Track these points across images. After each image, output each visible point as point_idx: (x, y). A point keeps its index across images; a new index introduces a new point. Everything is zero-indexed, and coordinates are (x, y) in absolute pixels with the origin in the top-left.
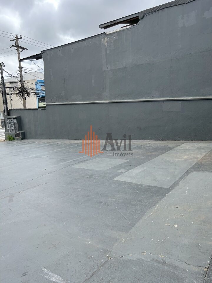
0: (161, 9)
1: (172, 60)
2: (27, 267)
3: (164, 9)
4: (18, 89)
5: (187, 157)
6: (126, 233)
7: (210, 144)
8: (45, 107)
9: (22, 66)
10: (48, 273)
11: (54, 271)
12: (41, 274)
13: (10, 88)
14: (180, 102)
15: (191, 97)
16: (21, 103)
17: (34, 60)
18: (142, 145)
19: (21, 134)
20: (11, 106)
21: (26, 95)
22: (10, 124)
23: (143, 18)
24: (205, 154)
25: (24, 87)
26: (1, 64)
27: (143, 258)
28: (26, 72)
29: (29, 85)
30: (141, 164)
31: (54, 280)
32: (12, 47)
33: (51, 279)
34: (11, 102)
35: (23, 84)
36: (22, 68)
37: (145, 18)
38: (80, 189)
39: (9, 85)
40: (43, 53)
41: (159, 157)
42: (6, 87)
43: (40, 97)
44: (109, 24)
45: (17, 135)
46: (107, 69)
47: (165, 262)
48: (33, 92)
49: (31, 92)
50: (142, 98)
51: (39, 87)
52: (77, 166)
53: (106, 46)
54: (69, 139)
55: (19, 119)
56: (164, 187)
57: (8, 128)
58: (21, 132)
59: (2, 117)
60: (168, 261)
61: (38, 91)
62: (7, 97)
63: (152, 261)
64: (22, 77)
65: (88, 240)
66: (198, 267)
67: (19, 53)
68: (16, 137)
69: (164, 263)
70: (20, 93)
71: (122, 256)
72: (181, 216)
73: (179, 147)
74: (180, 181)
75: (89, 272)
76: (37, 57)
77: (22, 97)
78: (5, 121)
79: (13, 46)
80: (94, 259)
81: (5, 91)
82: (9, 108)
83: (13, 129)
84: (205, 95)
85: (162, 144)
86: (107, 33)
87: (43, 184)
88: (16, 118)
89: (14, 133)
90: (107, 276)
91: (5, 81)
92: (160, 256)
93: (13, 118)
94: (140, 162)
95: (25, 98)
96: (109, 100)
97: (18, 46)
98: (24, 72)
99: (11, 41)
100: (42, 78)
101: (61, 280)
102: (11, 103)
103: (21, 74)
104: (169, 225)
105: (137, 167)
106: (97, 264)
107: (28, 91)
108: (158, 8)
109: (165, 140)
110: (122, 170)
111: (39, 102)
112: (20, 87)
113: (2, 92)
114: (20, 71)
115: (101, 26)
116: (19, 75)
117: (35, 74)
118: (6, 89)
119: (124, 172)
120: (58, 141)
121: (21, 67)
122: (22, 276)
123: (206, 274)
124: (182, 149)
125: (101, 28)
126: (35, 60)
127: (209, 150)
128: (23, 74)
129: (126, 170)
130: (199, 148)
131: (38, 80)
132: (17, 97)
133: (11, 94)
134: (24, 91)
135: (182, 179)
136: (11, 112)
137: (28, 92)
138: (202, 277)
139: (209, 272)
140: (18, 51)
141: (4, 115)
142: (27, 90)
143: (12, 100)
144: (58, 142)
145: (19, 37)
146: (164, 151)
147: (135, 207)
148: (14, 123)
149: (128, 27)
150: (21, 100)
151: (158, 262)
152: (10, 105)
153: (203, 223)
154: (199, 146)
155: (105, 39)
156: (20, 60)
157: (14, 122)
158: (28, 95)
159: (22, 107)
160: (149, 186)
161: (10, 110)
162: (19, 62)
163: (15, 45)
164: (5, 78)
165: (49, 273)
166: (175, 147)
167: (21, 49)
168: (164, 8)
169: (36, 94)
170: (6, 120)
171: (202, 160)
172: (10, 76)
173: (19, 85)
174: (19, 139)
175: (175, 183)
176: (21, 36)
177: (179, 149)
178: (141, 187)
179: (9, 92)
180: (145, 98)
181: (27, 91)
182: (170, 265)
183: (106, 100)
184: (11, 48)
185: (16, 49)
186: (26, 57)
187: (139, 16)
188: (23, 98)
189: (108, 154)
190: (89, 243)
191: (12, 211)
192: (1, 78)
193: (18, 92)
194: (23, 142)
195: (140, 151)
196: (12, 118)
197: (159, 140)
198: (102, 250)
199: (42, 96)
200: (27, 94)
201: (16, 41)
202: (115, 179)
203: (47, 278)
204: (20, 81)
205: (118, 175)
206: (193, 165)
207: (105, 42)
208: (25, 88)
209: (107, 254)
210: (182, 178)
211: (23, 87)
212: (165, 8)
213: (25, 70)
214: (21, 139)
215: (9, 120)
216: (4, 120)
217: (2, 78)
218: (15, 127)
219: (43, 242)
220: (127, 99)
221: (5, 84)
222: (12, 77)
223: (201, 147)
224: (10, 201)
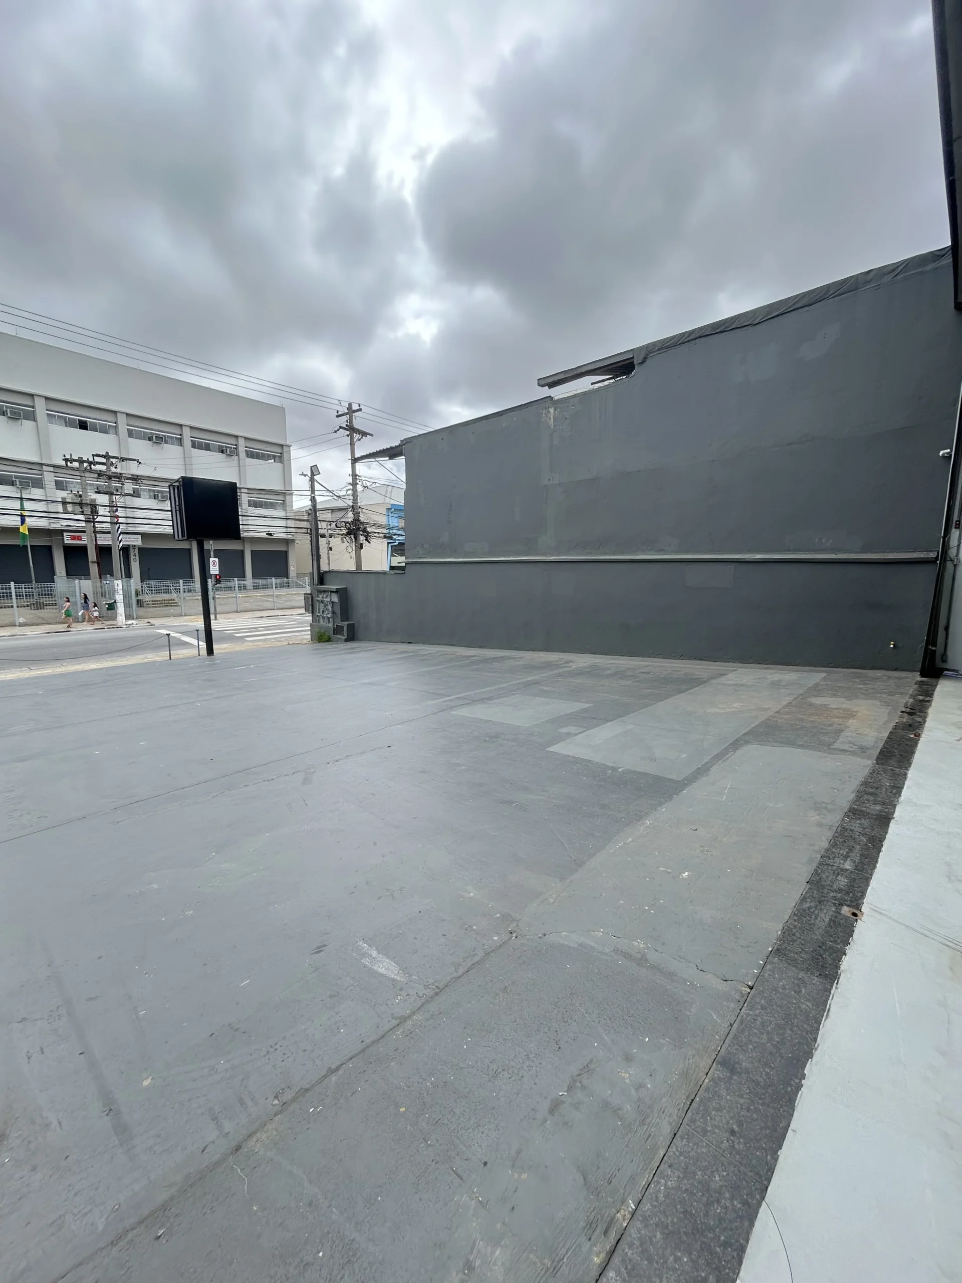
0: (689, 341)
1: (713, 461)
2: (327, 933)
3: (697, 341)
4: (346, 525)
5: (741, 704)
6: (560, 881)
7: (806, 674)
8: (402, 569)
9: (357, 473)
10: (369, 952)
11: (385, 950)
12: (354, 954)
13: (329, 521)
14: (732, 567)
15: (759, 554)
16: (351, 557)
17: (385, 460)
18: (629, 669)
19: (345, 628)
20: (329, 564)
21: (362, 538)
22: (323, 605)
23: (643, 362)
24: (789, 699)
25: (359, 520)
26: (311, 469)
27: (593, 944)
28: (365, 487)
29: (371, 515)
30: (619, 716)
31: (382, 970)
32: (338, 430)
33: (375, 968)
34: (328, 554)
35: (356, 514)
36: (357, 477)
37: (648, 361)
38: (463, 767)
39: (328, 516)
40: (406, 443)
41: (669, 701)
42: (320, 521)
43: (395, 544)
44: (562, 376)
45: (337, 630)
46: (551, 482)
47: (646, 960)
48: (379, 533)
49: (375, 533)
50: (635, 553)
51: (395, 522)
52: (465, 712)
53: (552, 426)
54: (452, 645)
55: (343, 594)
56: (670, 777)
57: (319, 612)
58: (346, 623)
59: (307, 587)
60: (653, 957)
61: (391, 531)
62: (320, 543)
63: (613, 954)
64: (357, 498)
65: (469, 888)
66: (726, 981)
67: (352, 444)
68: (334, 634)
69: (642, 961)
70: (349, 533)
71: (545, 935)
72: (702, 851)
73: (723, 680)
74: (712, 766)
75: (464, 961)
76: (392, 453)
77: (354, 544)
78: (312, 597)
79: (341, 427)
80: (477, 934)
81: (317, 529)
82: (324, 568)
83: (329, 616)
84: (796, 550)
85: (681, 668)
86: (556, 398)
87: (381, 748)
88: (337, 591)
89: (331, 625)
90: (501, 976)
91: (318, 507)
92: (636, 944)
93: (331, 592)
94: (619, 712)
95: (361, 546)
96: (552, 555)
97: (351, 429)
98: (361, 487)
99: (338, 416)
100: (399, 499)
101: (397, 972)
102: (329, 557)
103: (355, 491)
104: (669, 870)
105: (609, 723)
106: (484, 945)
107: (369, 530)
108: (683, 337)
109: (690, 658)
110: (572, 729)
111: (392, 555)
112: (351, 520)
113: (311, 530)
114: (352, 485)
115: (543, 382)
116: (350, 492)
117: (387, 492)
118: (320, 525)
119: (576, 732)
120: (428, 648)
121: (354, 475)
122: (312, 954)
123: (744, 1000)
124: (730, 685)
125: (543, 386)
126: (388, 458)
127: (801, 692)
128: (358, 490)
129: (582, 730)
130: (775, 685)
131: (392, 505)
132: (343, 542)
133: (331, 536)
134: (359, 529)
135: (720, 760)
136: (327, 578)
137: (368, 533)
138: (733, 1006)
139: (754, 996)
140: (352, 439)
141: (312, 584)
142: (365, 528)
143: (331, 549)
144: (427, 650)
145: (355, 407)
146: (684, 687)
147: (591, 820)
148: (333, 603)
149: (606, 383)
150: (351, 550)
151: (627, 956)
152: (327, 562)
153: (754, 875)
154: (776, 679)
155: (549, 412)
156: (355, 460)
157: (333, 600)
158: (367, 540)
159: (353, 568)
160: (635, 772)
161: (326, 572)
162: (352, 463)
163: (345, 426)
164: (319, 499)
165: (372, 954)
166: (712, 678)
167: (359, 434)
168: (695, 339)
169: (385, 537)
170: (314, 596)
171: (778, 714)
172: (331, 494)
173: (350, 517)
174: (340, 639)
175: (699, 769)
176: (359, 406)
177: (723, 684)
178: (612, 773)
179: (326, 531)
180: (644, 552)
181: (365, 531)
182: (655, 968)
183: (545, 554)
184: (335, 432)
185: (348, 436)
186: (368, 453)
187: (633, 358)
188: (356, 546)
189: (541, 687)
190: (472, 895)
191: (307, 805)
192: (311, 500)
193: (345, 532)
194: (348, 647)
195: (623, 682)
196: (328, 591)
197: (675, 658)
198: (498, 915)
199: (400, 542)
200: (365, 536)
201: (348, 416)
202: (552, 749)
203: (368, 964)
204: (352, 506)
205: (559, 739)
206: (753, 725)
207: (550, 419)
208: (362, 523)
209: (508, 926)
210: (718, 757)
211: (356, 520)
212: (700, 337)
213: (364, 482)
214: (346, 640)
215: (321, 596)
216: (311, 594)
217: (313, 500)
218: (334, 613)
219: (367, 883)
220: (597, 554)
221: (318, 513)
222: (335, 497)
223: (780, 681)
224: (306, 781)
